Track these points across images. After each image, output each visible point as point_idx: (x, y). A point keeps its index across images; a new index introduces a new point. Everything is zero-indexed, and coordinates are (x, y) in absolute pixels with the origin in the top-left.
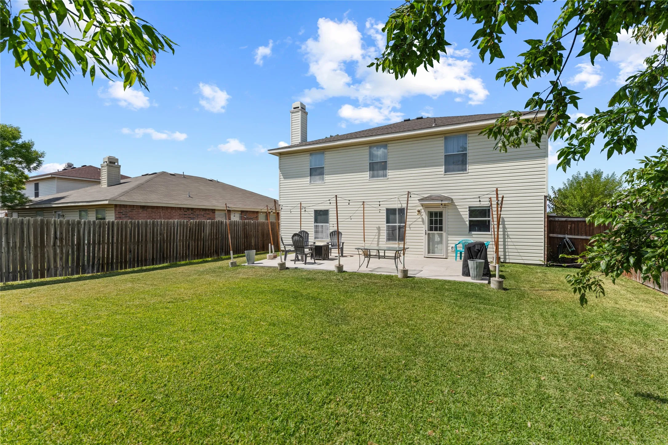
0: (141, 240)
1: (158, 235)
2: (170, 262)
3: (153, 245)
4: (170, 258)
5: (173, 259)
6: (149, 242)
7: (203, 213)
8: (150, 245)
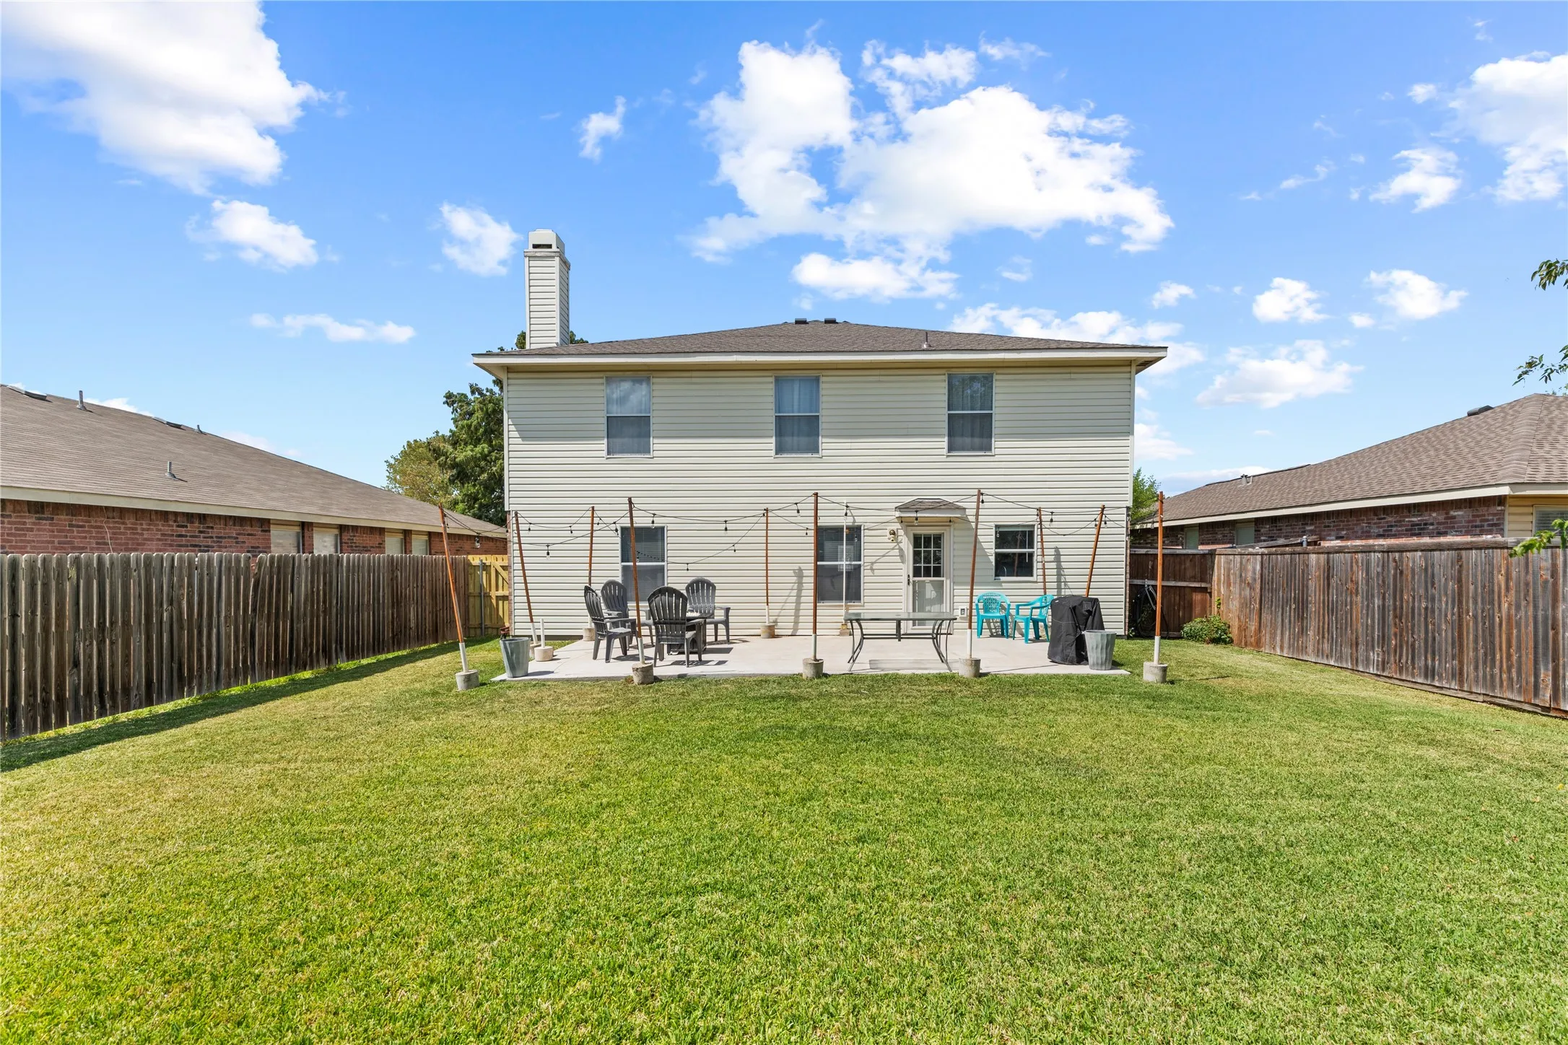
0: (111, 623)
1: (161, 605)
2: (199, 691)
3: (149, 638)
4: (201, 677)
5: (209, 680)
6: (135, 629)
7: (233, 531)
8: (138, 640)
